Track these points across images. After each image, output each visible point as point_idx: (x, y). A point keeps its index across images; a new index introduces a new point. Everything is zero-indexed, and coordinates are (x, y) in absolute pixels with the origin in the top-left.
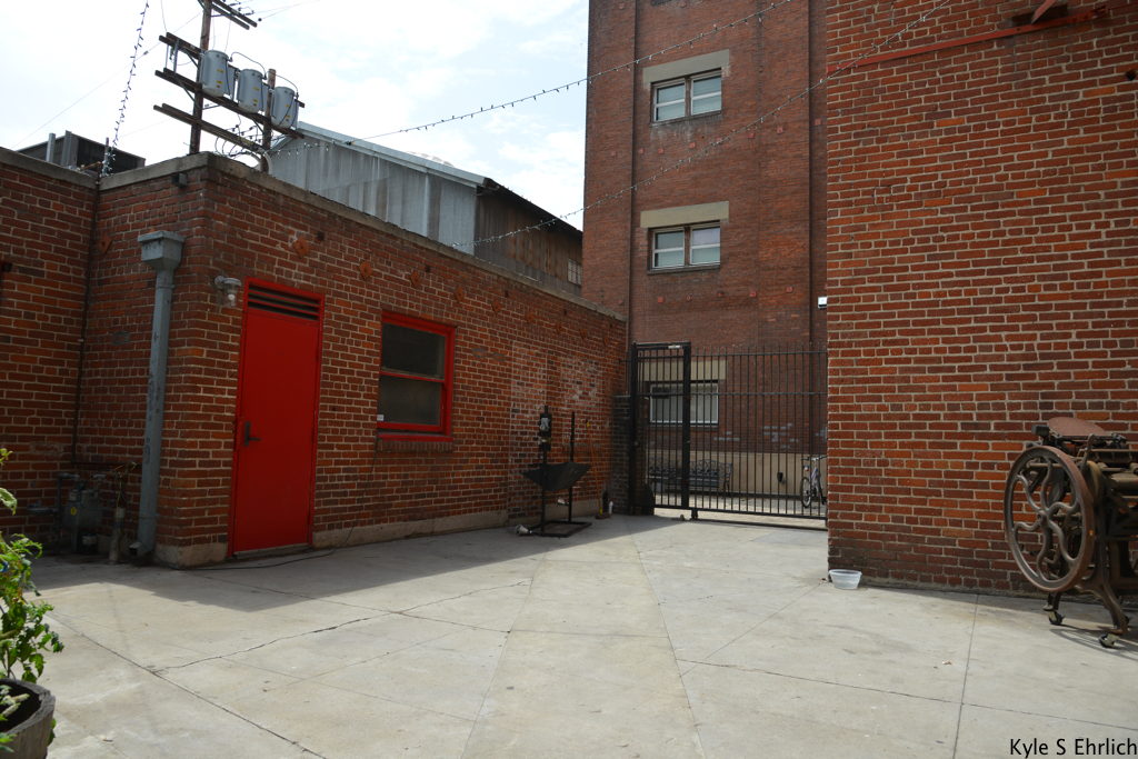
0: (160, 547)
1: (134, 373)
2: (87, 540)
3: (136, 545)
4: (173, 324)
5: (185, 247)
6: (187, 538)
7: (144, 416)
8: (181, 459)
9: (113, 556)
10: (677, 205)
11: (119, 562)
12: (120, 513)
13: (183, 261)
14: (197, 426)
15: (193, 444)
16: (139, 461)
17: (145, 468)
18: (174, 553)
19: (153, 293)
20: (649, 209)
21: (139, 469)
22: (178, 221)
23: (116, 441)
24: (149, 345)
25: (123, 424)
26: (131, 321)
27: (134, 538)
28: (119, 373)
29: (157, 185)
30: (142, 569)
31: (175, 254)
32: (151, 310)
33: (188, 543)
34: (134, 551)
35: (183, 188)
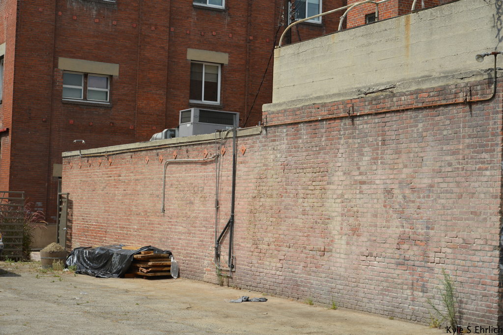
10: (85, 59)
20: (65, 57)
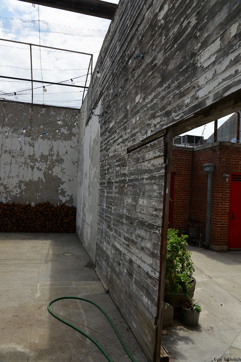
0: (211, 245)
1: (203, 199)
2: (194, 240)
3: (205, 244)
4: (213, 187)
5: (215, 167)
6: (217, 243)
7: (206, 210)
8: (215, 223)
9: (200, 245)
11: (201, 247)
12: (201, 235)
13: (214, 171)
14: (219, 214)
15: (218, 219)
16: (205, 222)
17: (207, 224)
18: (214, 247)
19: (207, 178)
21: (205, 224)
22: (213, 160)
23: (200, 216)
24: (207, 192)
25: (201, 212)
26: (202, 185)
27: (204, 241)
28: (200, 199)
29: (207, 150)
30: (207, 250)
31: (212, 169)
32: (207, 183)
33: (217, 245)
34: (204, 245)
35: (214, 151)
